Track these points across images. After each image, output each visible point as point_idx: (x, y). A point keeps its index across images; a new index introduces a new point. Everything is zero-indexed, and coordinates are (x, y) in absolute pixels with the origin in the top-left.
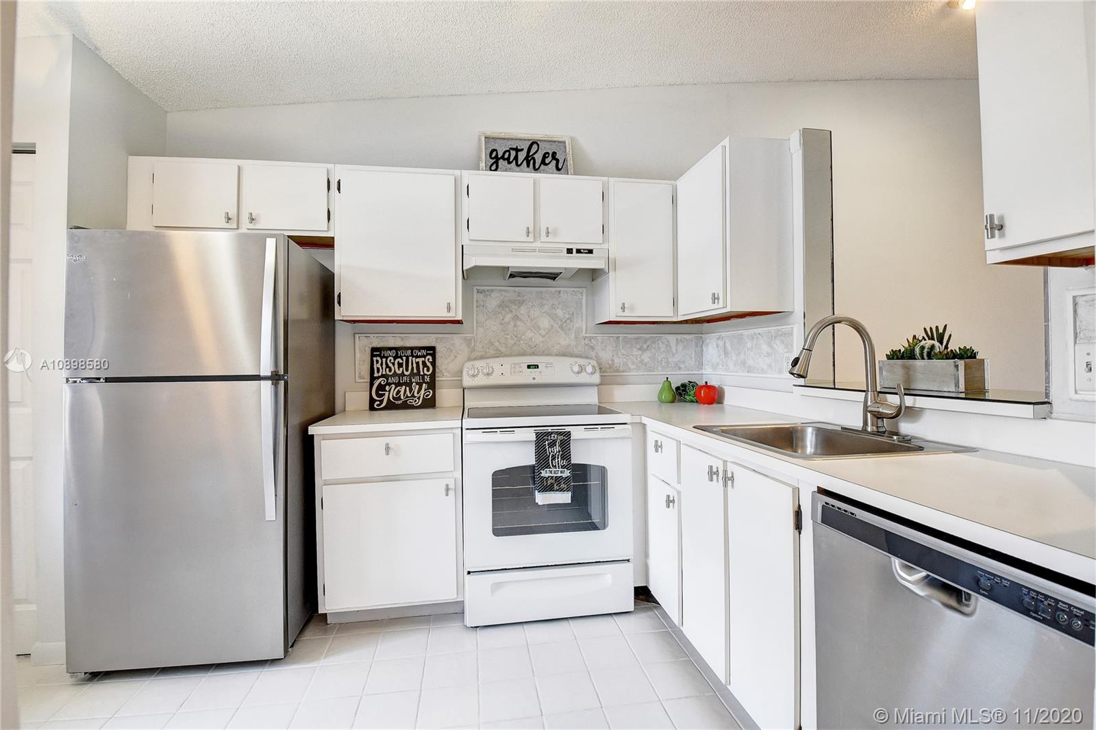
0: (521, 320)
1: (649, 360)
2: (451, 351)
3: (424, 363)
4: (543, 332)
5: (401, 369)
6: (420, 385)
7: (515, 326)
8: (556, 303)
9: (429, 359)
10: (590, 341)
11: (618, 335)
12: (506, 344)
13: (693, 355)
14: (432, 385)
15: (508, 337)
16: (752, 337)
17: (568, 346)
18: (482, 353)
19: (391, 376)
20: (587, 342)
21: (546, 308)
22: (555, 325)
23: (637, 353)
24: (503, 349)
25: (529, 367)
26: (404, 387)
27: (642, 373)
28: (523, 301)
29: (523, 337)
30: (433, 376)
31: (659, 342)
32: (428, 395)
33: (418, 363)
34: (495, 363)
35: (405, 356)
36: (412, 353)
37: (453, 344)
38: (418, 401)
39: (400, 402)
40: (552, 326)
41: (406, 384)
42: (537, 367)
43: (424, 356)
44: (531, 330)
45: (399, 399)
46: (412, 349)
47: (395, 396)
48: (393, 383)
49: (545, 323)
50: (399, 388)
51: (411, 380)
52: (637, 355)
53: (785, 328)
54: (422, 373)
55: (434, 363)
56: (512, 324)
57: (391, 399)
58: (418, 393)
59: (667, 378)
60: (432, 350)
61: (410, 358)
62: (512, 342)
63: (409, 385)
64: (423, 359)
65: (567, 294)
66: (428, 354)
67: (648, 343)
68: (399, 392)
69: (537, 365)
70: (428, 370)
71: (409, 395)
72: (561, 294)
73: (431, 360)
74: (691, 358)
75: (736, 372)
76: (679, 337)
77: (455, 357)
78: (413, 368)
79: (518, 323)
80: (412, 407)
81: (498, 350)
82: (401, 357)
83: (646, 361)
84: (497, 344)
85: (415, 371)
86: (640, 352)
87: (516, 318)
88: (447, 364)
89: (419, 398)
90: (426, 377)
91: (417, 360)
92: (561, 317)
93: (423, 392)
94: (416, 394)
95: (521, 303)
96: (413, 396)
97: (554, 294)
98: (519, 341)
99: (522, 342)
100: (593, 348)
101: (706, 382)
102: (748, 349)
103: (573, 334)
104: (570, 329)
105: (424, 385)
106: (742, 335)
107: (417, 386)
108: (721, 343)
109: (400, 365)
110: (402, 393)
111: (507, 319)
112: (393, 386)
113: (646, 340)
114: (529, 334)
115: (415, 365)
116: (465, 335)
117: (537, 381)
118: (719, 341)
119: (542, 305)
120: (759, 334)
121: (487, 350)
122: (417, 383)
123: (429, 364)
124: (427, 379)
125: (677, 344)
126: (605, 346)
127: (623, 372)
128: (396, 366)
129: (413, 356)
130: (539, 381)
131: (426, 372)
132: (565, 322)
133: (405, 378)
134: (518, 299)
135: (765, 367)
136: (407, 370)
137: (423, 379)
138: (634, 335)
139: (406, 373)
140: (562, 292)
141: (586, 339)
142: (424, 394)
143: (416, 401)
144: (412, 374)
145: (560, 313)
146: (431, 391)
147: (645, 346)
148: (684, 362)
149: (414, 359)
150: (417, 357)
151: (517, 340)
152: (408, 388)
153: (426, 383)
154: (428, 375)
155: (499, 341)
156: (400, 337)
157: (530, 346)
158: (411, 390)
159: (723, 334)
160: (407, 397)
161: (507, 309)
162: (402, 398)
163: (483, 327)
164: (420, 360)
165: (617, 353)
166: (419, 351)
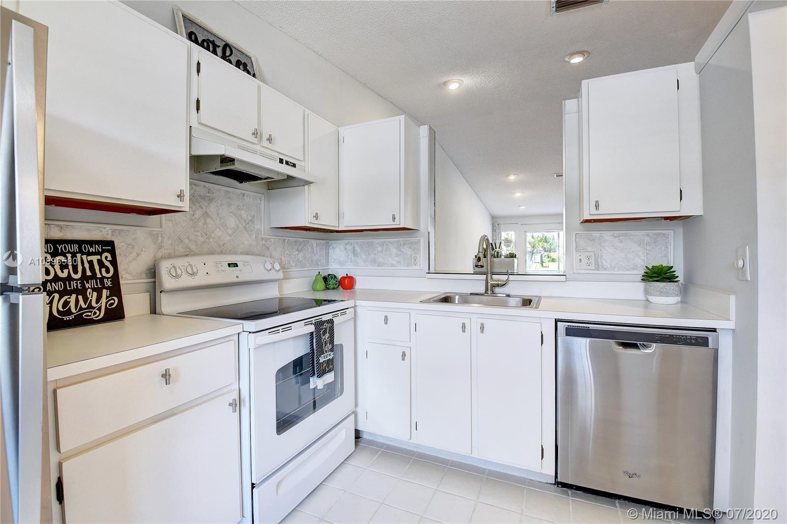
0: (211, 217)
1: (302, 258)
2: (133, 247)
3: (100, 262)
4: (230, 231)
5: (66, 271)
6: (99, 292)
7: (205, 223)
8: (241, 204)
9: (106, 258)
10: (267, 242)
11: (284, 238)
12: (196, 242)
13: (324, 255)
14: (116, 290)
15: (198, 234)
16: (382, 244)
17: (250, 245)
18: (169, 251)
19: (50, 281)
20: (264, 242)
21: (233, 208)
22: (240, 226)
23: (295, 253)
24: (193, 247)
25: (229, 265)
26: (74, 296)
27: (299, 269)
28: (213, 198)
29: (213, 235)
30: (116, 278)
31: (308, 245)
32: (112, 304)
33: (91, 263)
34: (196, 262)
35: (69, 252)
36: (80, 248)
37: (135, 239)
38: (98, 312)
39: (71, 317)
40: (238, 226)
41: (77, 291)
42: (236, 265)
43: (100, 254)
44: (220, 228)
45: (69, 313)
46: (80, 243)
47: (61, 309)
48: (55, 291)
49: (232, 222)
50: (66, 297)
51: (83, 285)
52: (295, 255)
53: (414, 240)
54: (99, 276)
55: (114, 262)
56: (202, 221)
57: (55, 313)
58: (97, 302)
59: (319, 272)
60: (109, 246)
61: (79, 255)
62: (201, 239)
63: (82, 292)
64: (99, 257)
65: (250, 197)
66: (104, 251)
67: (302, 246)
68: (66, 303)
69: (236, 264)
70: (108, 271)
71: (84, 306)
72: (245, 197)
73: (110, 258)
74: (323, 257)
75: (367, 266)
76: (318, 241)
77: (138, 255)
78: (84, 270)
79: (208, 220)
80: (92, 322)
81: (188, 248)
82: (64, 255)
83: (300, 260)
84: (187, 241)
85: (89, 273)
86: (297, 252)
87: (206, 215)
88: (128, 264)
89: (99, 309)
90: (105, 280)
91: (90, 258)
92: (245, 218)
93: (104, 300)
94: (94, 304)
95: (211, 200)
96: (90, 307)
97: (239, 195)
98: (209, 239)
99: (211, 240)
100: (268, 249)
101: (347, 274)
102: (378, 252)
103: (254, 235)
104: (251, 231)
105: (105, 291)
106: (372, 242)
107: (95, 294)
108: (349, 247)
109: (63, 267)
110: (72, 305)
111: (197, 216)
112: (57, 296)
113: (301, 243)
114: (218, 233)
115: (87, 266)
116: (152, 229)
117: (241, 279)
118: (347, 246)
119: (230, 205)
120: (389, 242)
121: (176, 247)
122: (94, 290)
123: (107, 264)
124: (108, 283)
125: (317, 246)
126: (276, 247)
127: (288, 268)
128: (57, 267)
129: (83, 253)
130: (242, 278)
131: (104, 274)
132: (248, 223)
133: (73, 284)
134: (207, 195)
135: (394, 263)
136: (76, 272)
137: (102, 283)
138: (295, 239)
139: (74, 276)
140: (246, 195)
141: (264, 240)
142: (107, 303)
143: (95, 313)
144: (84, 277)
145: (244, 214)
146: (116, 299)
147: (300, 248)
148: (320, 261)
149: (84, 257)
150: (89, 254)
151: (207, 238)
152: (80, 297)
153: (107, 288)
154: (108, 278)
155: (188, 238)
156: (57, 225)
157: (219, 245)
158: (85, 299)
159: (352, 241)
160: (81, 309)
161: (198, 205)
162: (73, 310)
163: (172, 221)
164: (94, 258)
165: (284, 253)
166: (92, 247)
